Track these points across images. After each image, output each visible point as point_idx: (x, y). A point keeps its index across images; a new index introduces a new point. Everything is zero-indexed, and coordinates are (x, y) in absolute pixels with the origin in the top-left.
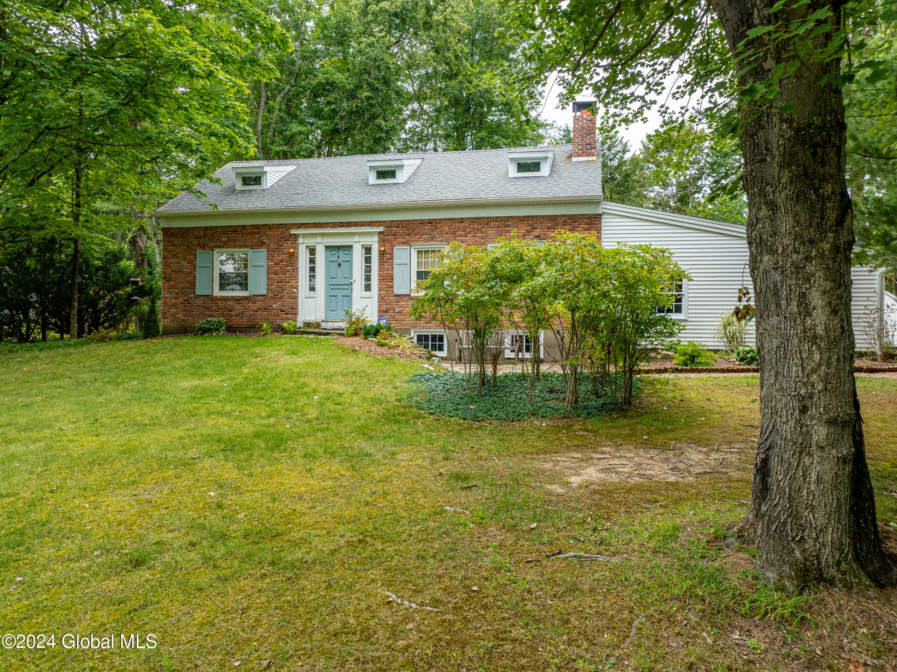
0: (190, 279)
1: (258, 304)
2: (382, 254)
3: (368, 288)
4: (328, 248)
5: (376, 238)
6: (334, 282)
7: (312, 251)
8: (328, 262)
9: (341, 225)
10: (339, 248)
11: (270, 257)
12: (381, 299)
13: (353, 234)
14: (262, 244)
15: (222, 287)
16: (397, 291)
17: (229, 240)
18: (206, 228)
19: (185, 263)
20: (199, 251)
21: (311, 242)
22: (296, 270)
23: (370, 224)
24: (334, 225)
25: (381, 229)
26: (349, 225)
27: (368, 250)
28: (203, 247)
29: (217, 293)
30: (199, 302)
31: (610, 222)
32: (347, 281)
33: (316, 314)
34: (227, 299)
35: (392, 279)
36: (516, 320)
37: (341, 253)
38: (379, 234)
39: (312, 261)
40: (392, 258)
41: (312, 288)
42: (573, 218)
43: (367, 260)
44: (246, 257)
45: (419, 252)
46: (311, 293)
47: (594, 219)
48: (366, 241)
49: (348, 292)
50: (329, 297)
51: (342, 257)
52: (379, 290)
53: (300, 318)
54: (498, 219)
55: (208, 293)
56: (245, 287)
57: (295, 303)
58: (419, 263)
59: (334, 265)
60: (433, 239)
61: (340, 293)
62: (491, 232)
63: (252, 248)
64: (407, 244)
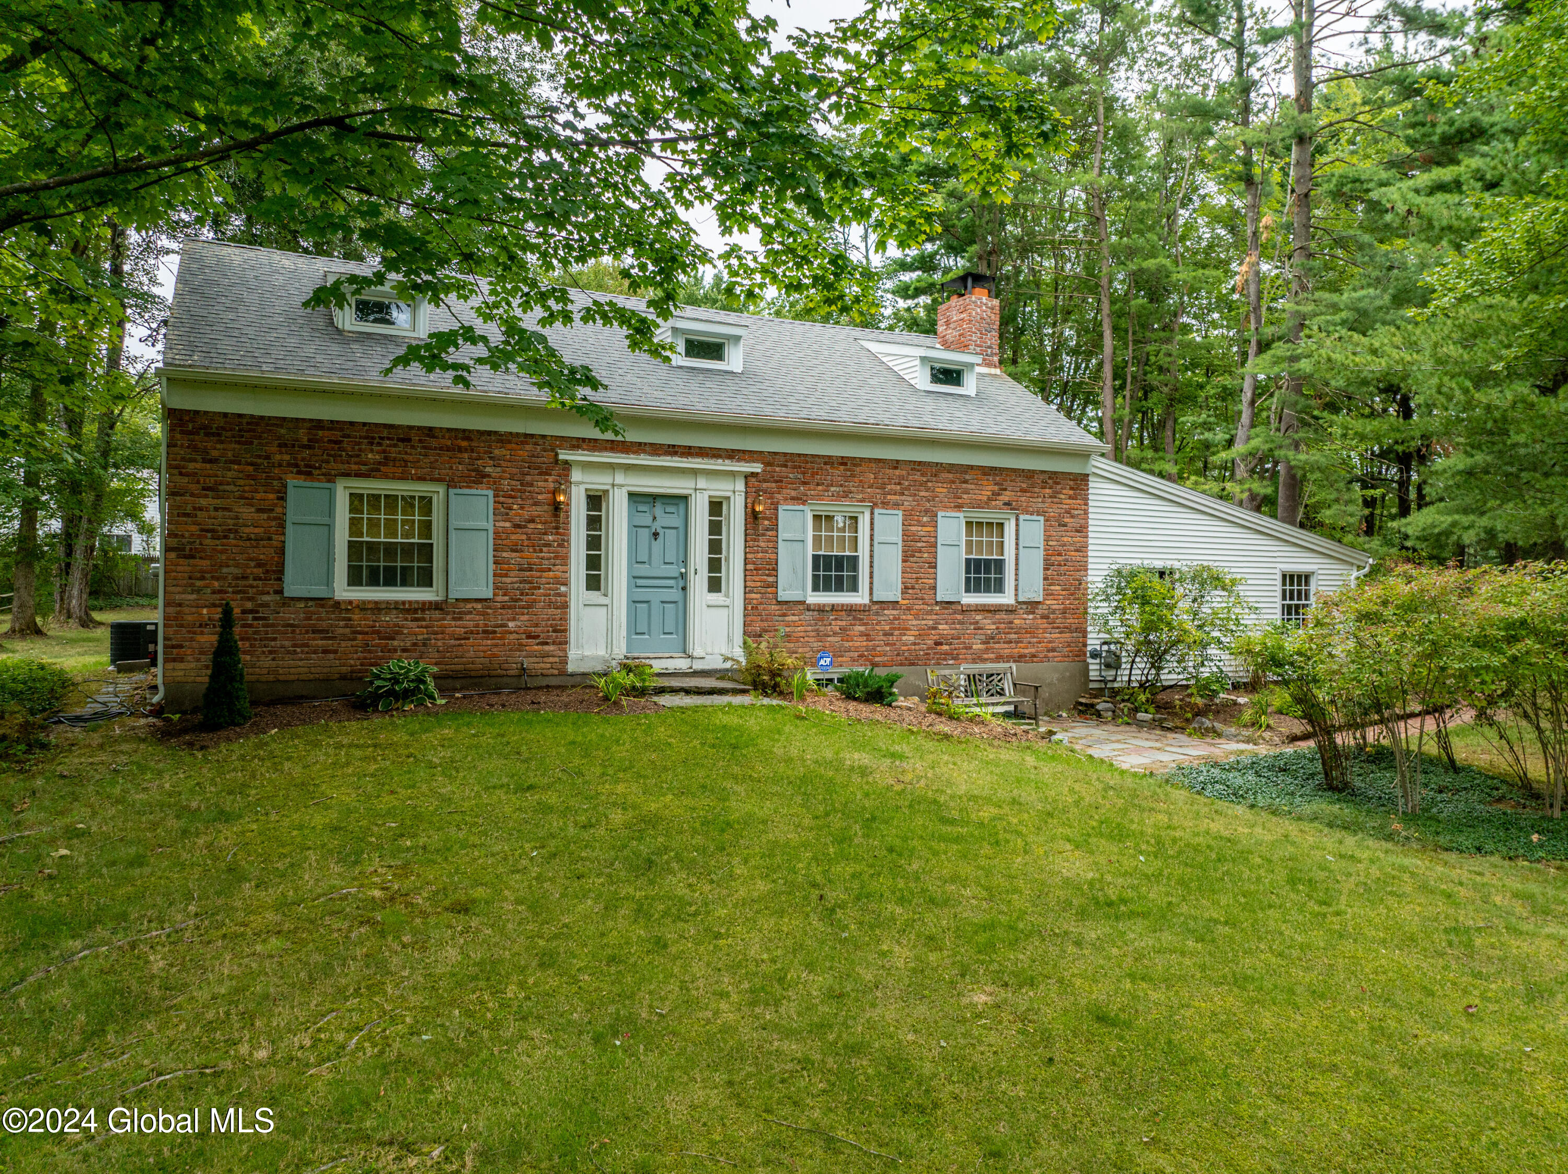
0: (265, 553)
1: (469, 622)
2: (753, 517)
3: (715, 585)
4: (636, 499)
5: (740, 486)
6: (643, 570)
7: (595, 501)
8: (634, 527)
9: (672, 450)
10: (654, 498)
11: (502, 510)
12: (751, 610)
13: (695, 472)
14: (478, 478)
15: (355, 579)
16: (783, 595)
17: (386, 461)
18: (318, 424)
19: (247, 512)
20: (293, 482)
21: (599, 481)
22: (564, 543)
23: (731, 455)
24: (656, 450)
25: (757, 468)
26: (688, 452)
27: (716, 507)
28: (307, 472)
29: (343, 591)
30: (290, 615)
31: (1096, 488)
32: (673, 571)
33: (609, 644)
34: (378, 607)
35: (774, 569)
36: (977, 646)
37: (658, 510)
38: (748, 477)
39: (594, 522)
40: (775, 527)
41: (594, 583)
42: (1054, 478)
43: (715, 528)
44: (426, 504)
45: (817, 518)
46: (594, 596)
47: (1080, 482)
48: (720, 488)
49: (675, 595)
50: (634, 602)
51: (665, 518)
52: (747, 590)
53: (573, 653)
54: (951, 468)
55: (319, 591)
56: (426, 580)
57: (564, 619)
58: (817, 540)
59: (645, 534)
60: (846, 495)
61: (656, 596)
62: (941, 490)
63: (451, 484)
64: (800, 500)
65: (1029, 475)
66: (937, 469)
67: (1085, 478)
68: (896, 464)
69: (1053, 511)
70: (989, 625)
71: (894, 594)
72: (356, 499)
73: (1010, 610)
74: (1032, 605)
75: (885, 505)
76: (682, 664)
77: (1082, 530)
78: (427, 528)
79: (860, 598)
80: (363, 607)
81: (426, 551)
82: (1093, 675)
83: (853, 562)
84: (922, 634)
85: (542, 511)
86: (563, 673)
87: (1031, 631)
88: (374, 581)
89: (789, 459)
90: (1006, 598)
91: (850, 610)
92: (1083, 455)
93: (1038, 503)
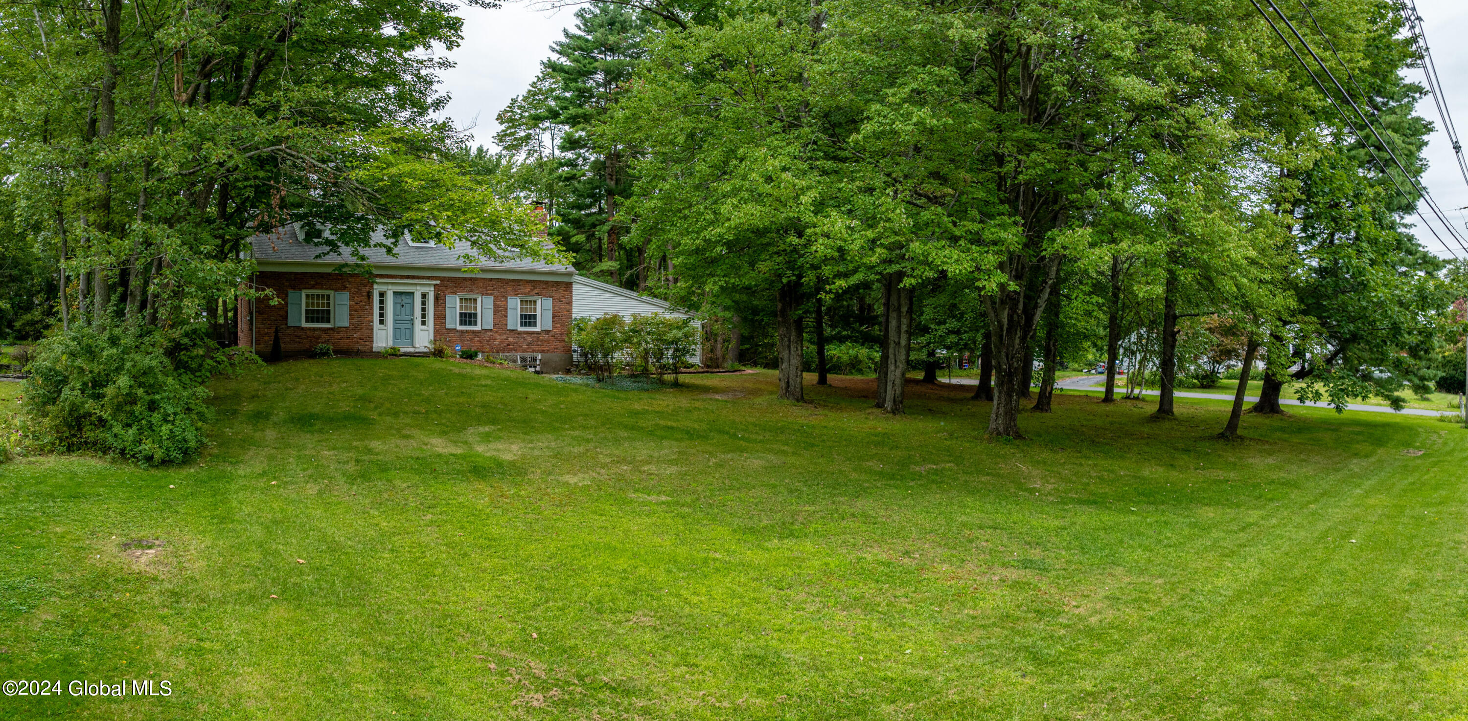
0: (282, 313)
1: (341, 334)
2: (437, 298)
3: (423, 323)
4: (396, 293)
5: (432, 288)
6: (398, 318)
7: (382, 295)
8: (395, 303)
9: (408, 277)
10: (402, 293)
11: (352, 298)
12: (436, 332)
13: (416, 284)
14: (344, 288)
15: (307, 321)
16: (448, 326)
17: (317, 284)
18: (296, 273)
20: (290, 291)
21: (383, 288)
22: (372, 309)
23: (429, 278)
24: (402, 277)
25: (438, 282)
26: (413, 277)
27: (424, 296)
28: (294, 288)
29: (304, 325)
30: (289, 331)
31: (576, 288)
32: (409, 318)
33: (387, 342)
34: (314, 329)
35: (444, 317)
36: (525, 346)
37: (403, 297)
38: (435, 285)
39: (382, 302)
40: (445, 303)
41: (381, 322)
42: (557, 284)
43: (424, 303)
44: (328, 296)
45: (461, 299)
46: (382, 326)
47: (568, 286)
48: (425, 289)
49: (409, 326)
50: (395, 329)
51: (406, 300)
52: (435, 325)
53: (375, 345)
54: (513, 281)
55: (297, 324)
56: (328, 321)
57: (372, 333)
58: (461, 307)
59: (399, 306)
60: (472, 291)
61: (403, 326)
62: (509, 289)
63: (336, 290)
64: (454, 293)
65: (547, 282)
66: (508, 281)
67: (571, 283)
68: (491, 280)
69: (557, 296)
70: (529, 338)
71: (491, 327)
72: (307, 296)
73: (538, 333)
74: (547, 332)
75: (487, 294)
76: (411, 350)
77: (570, 303)
78: (328, 304)
79: (478, 328)
80: (310, 329)
81: (328, 312)
82: (575, 359)
83: (475, 315)
84: (502, 341)
85: (364, 299)
86: (372, 352)
87: (547, 341)
88: (313, 321)
89: (450, 279)
90: (538, 329)
91: (473, 332)
92: (571, 275)
93: (550, 293)
